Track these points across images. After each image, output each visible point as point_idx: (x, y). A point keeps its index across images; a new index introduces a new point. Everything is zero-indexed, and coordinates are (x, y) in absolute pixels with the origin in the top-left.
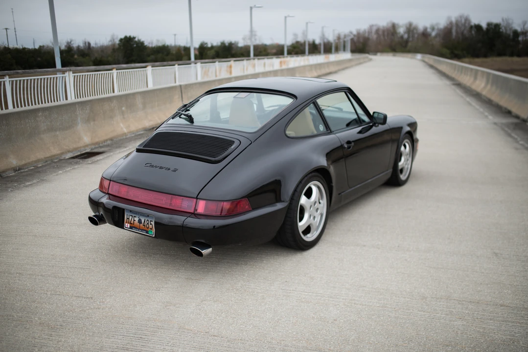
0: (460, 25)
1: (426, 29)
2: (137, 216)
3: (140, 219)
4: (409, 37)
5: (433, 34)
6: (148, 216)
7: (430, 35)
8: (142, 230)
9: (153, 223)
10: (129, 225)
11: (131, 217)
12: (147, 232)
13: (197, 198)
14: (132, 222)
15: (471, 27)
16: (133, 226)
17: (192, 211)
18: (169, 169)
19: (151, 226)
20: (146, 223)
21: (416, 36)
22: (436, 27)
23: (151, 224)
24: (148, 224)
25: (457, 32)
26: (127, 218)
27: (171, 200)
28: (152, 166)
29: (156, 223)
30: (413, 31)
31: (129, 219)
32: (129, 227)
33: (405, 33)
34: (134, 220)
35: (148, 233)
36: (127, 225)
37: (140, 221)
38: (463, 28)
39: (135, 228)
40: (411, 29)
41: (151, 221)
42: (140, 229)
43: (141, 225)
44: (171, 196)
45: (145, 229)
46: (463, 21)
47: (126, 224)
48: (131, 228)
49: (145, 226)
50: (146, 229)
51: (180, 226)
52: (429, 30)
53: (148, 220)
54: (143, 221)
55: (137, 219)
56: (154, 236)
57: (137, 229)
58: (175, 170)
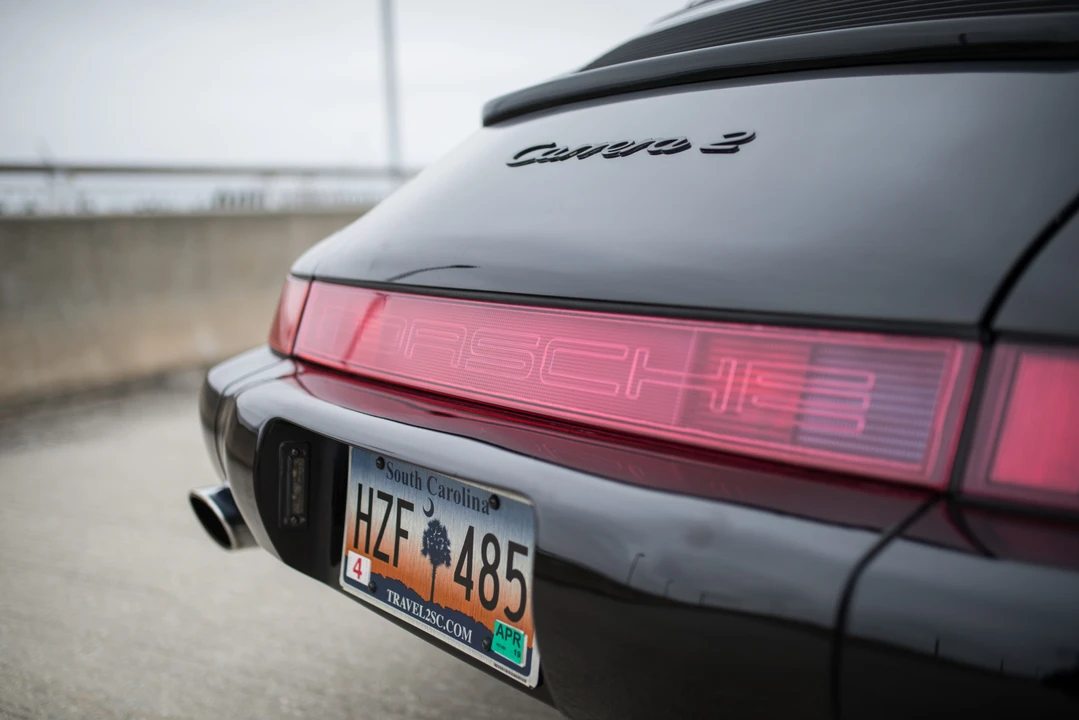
2: (421, 502)
3: (434, 525)
6: (495, 502)
8: (451, 616)
9: (524, 564)
10: (367, 564)
11: (380, 507)
12: (483, 640)
13: (987, 333)
14: (387, 546)
16: (394, 574)
17: (931, 471)
18: (684, 146)
19: (509, 592)
20: (478, 564)
23: (513, 574)
24: (490, 569)
26: (360, 516)
27: (700, 366)
28: (564, 155)
29: (546, 564)
31: (368, 518)
32: (365, 580)
34: (401, 533)
35: (488, 651)
36: (357, 565)
37: (435, 544)
39: (407, 592)
41: (511, 547)
42: (437, 608)
43: (446, 573)
44: (697, 328)
45: (468, 608)
47: (353, 557)
48: (378, 586)
49: (467, 582)
50: (473, 608)
51: (810, 629)
53: (489, 538)
54: (456, 548)
55: (416, 525)
56: (532, 680)
57: (419, 600)
58: (733, 143)
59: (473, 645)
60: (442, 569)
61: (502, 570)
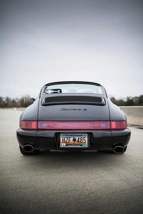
0: (27, 98)
1: (14, 100)
2: (72, 137)
3: (74, 138)
4: (7, 102)
5: (17, 101)
6: (82, 135)
7: (15, 102)
9: (86, 139)
10: (65, 144)
11: (66, 139)
13: (110, 121)
14: (68, 142)
15: (31, 99)
16: (69, 144)
18: (81, 110)
19: (84, 141)
21: (10, 102)
22: (18, 99)
24: (81, 140)
25: (26, 101)
27: (93, 124)
28: (68, 110)
29: (88, 138)
30: (9, 100)
31: (64, 140)
33: (6, 101)
34: (69, 140)
35: (82, 146)
37: (74, 140)
38: (28, 99)
39: (71, 145)
40: (8, 99)
41: (84, 138)
42: (75, 145)
43: (76, 142)
44: (92, 122)
45: (79, 144)
46: (28, 97)
47: (62, 144)
48: (67, 145)
49: (79, 142)
52: (15, 100)
53: (81, 138)
55: (71, 139)
56: (87, 147)
57: (73, 145)
58: (85, 110)
59: (80, 146)
60: (75, 142)
61: (83, 140)
